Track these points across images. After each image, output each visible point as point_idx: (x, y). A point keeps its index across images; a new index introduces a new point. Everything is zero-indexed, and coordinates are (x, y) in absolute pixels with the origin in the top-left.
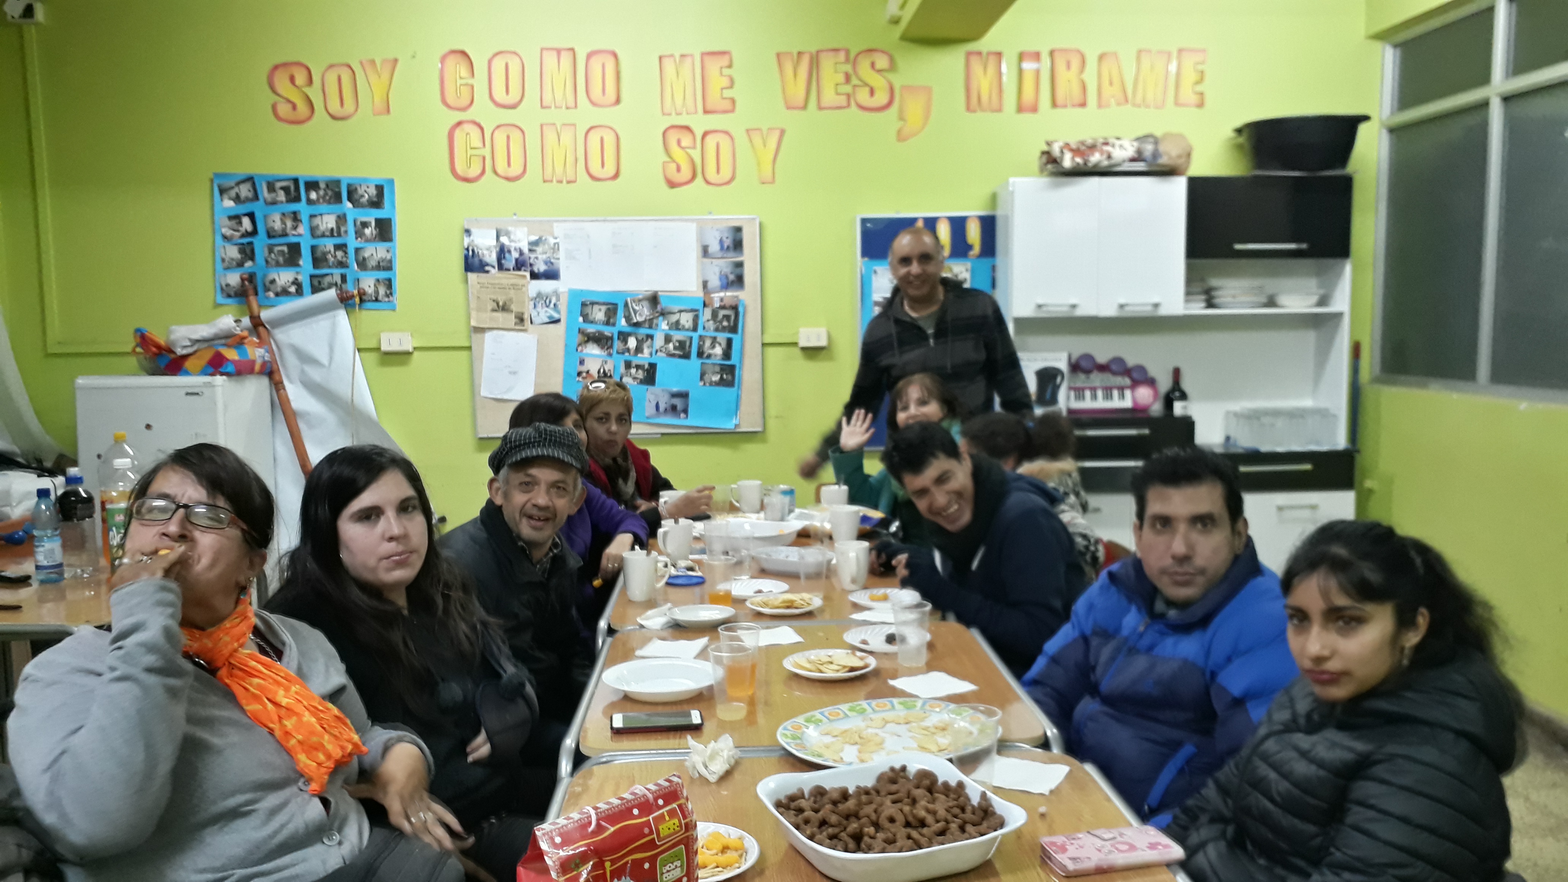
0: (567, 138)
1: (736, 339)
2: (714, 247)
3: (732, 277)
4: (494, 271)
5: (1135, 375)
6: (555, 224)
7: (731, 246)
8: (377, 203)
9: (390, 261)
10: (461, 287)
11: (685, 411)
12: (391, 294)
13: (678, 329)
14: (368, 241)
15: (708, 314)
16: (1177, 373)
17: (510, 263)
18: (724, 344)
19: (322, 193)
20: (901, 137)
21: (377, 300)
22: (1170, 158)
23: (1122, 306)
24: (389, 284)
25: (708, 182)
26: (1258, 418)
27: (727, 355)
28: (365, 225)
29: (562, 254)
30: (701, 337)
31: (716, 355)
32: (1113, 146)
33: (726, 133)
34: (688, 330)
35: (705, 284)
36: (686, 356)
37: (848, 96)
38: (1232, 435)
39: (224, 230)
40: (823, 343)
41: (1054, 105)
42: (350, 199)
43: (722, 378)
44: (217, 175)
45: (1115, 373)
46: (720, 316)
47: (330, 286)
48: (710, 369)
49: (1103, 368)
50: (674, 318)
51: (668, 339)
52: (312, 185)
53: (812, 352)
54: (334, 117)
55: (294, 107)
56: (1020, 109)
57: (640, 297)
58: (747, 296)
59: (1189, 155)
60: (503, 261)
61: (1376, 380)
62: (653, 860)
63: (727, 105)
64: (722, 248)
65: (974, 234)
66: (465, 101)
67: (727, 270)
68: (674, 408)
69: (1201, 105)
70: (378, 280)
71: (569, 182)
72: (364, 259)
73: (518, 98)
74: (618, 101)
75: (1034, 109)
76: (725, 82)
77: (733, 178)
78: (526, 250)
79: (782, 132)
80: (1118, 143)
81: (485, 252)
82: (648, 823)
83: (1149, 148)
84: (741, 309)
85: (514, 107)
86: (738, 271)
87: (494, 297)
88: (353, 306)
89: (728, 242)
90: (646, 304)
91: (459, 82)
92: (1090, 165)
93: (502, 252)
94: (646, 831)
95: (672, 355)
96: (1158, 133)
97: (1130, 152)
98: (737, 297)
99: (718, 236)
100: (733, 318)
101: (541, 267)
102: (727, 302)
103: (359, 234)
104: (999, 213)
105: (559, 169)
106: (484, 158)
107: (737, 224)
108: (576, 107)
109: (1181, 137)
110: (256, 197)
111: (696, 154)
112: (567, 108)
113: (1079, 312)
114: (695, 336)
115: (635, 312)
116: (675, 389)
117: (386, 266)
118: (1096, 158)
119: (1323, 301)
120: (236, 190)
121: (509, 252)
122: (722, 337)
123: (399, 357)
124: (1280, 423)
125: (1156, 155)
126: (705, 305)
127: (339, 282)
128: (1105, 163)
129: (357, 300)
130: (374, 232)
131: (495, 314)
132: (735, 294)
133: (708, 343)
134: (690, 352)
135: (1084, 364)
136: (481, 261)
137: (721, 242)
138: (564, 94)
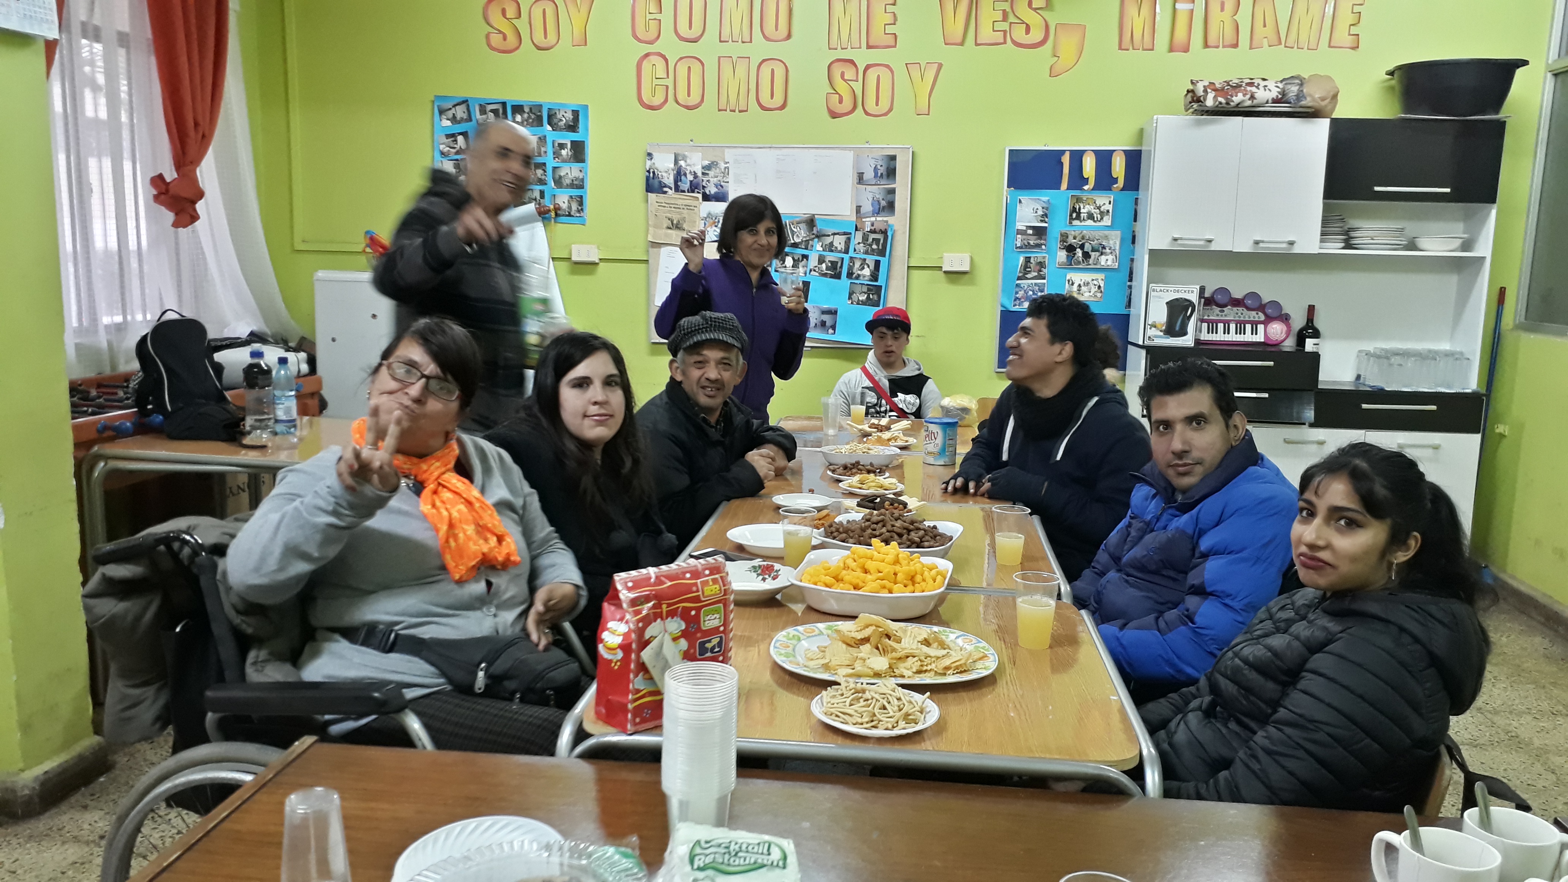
0: (741, 71)
1: (884, 261)
2: (869, 175)
3: (883, 203)
4: (671, 192)
5: (1269, 311)
6: (727, 150)
7: (885, 173)
8: (572, 127)
9: (582, 180)
10: (642, 205)
11: (834, 327)
12: (582, 209)
13: (832, 251)
14: (564, 161)
15: (859, 237)
16: (1311, 309)
17: (685, 186)
18: (872, 266)
19: (526, 116)
20: (1053, 73)
21: (570, 215)
22: (1314, 100)
23: (1257, 243)
24: (580, 201)
25: (867, 113)
26: (1388, 358)
27: (874, 276)
28: (562, 146)
29: (731, 178)
30: (851, 258)
31: (864, 277)
32: (1257, 87)
33: (887, 66)
34: (840, 252)
35: (858, 211)
36: (838, 276)
37: (1005, 32)
38: (1362, 374)
39: (442, 147)
40: (966, 268)
41: (1206, 45)
42: (549, 123)
43: (868, 297)
44: (438, 97)
45: (1249, 309)
46: (870, 240)
47: (530, 202)
48: (858, 289)
49: (1237, 303)
50: (828, 240)
51: (821, 260)
52: (518, 109)
53: (954, 276)
54: (539, 48)
55: (505, 38)
56: (1171, 49)
57: (798, 219)
58: (897, 222)
59: (1335, 97)
60: (679, 183)
61: (1519, 327)
62: (698, 610)
63: (890, 40)
64: (876, 176)
65: (1119, 167)
66: (653, 34)
67: (879, 196)
68: (823, 324)
69: (1355, 48)
70: (571, 197)
71: (740, 111)
72: (560, 177)
73: (700, 33)
74: (789, 36)
75: (1186, 50)
76: (889, 19)
77: (891, 110)
78: (699, 174)
79: (940, 66)
80: (1263, 83)
81: (664, 174)
82: (696, 584)
83: (1294, 89)
84: (889, 234)
85: (695, 41)
86: (890, 197)
87: (669, 215)
88: (549, 219)
89: (882, 170)
90: (803, 226)
91: (649, 16)
92: (1232, 104)
93: (679, 175)
94: (694, 589)
95: (825, 275)
96: (1305, 75)
97: (1274, 93)
98: (887, 222)
99: (873, 163)
100: (882, 241)
101: (712, 190)
102: (877, 227)
103: (556, 155)
104: (1144, 148)
105: (733, 98)
106: (667, 87)
107: (892, 153)
108: (751, 42)
109: (1329, 79)
110: (470, 119)
111: (858, 87)
112: (743, 42)
113: (1214, 247)
114: (846, 257)
115: (793, 232)
116: (826, 306)
117: (579, 184)
118: (1238, 98)
119: (1467, 245)
120: (453, 111)
121: (685, 175)
122: (871, 259)
123: (586, 267)
124: (1410, 363)
125: (1300, 96)
126: (856, 229)
127: (538, 198)
128: (1249, 103)
129: (553, 214)
130: (570, 153)
131: (670, 231)
132: (885, 219)
133: (857, 264)
134: (840, 273)
135: (1218, 297)
136: (660, 182)
137: (876, 169)
138: (741, 29)
